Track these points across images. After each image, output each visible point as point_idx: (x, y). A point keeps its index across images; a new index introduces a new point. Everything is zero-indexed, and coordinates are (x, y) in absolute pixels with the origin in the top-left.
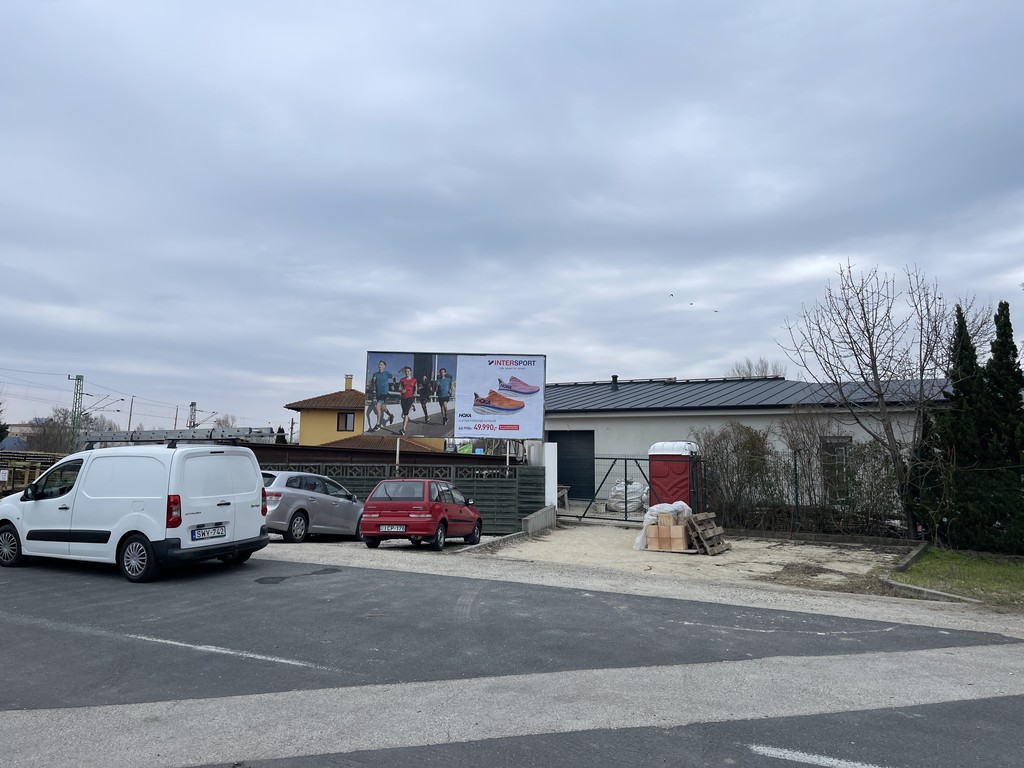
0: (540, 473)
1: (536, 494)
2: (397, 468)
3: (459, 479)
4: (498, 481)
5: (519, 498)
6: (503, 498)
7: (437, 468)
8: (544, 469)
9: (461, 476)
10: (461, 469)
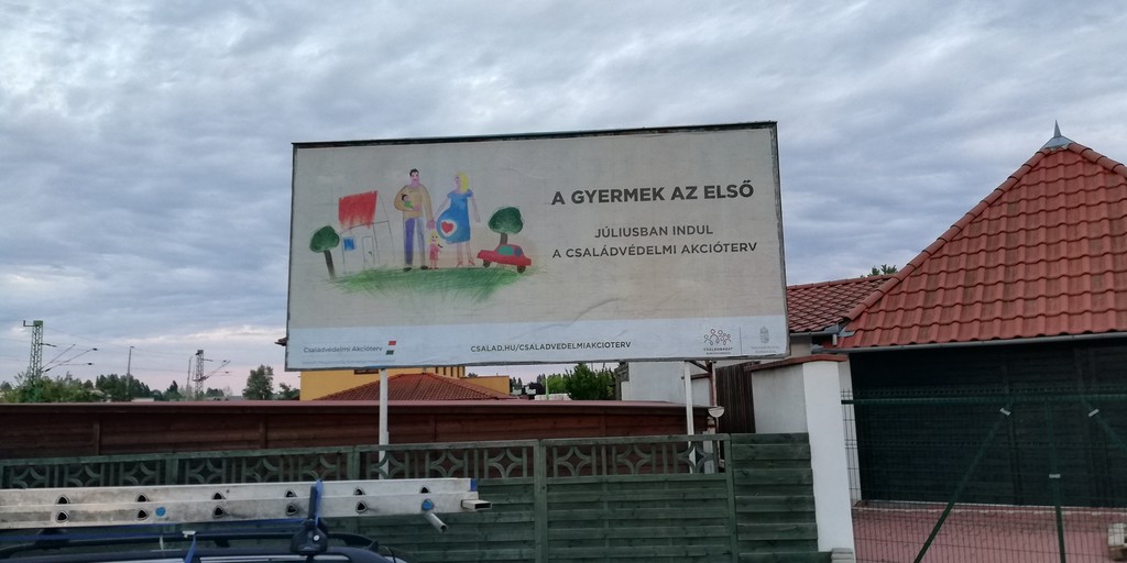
0: (794, 451)
1: (788, 516)
2: (382, 455)
3: (556, 479)
4: (671, 483)
5: (738, 531)
6: (693, 531)
7: (493, 453)
8: (804, 438)
9: (564, 471)
10: (562, 451)
